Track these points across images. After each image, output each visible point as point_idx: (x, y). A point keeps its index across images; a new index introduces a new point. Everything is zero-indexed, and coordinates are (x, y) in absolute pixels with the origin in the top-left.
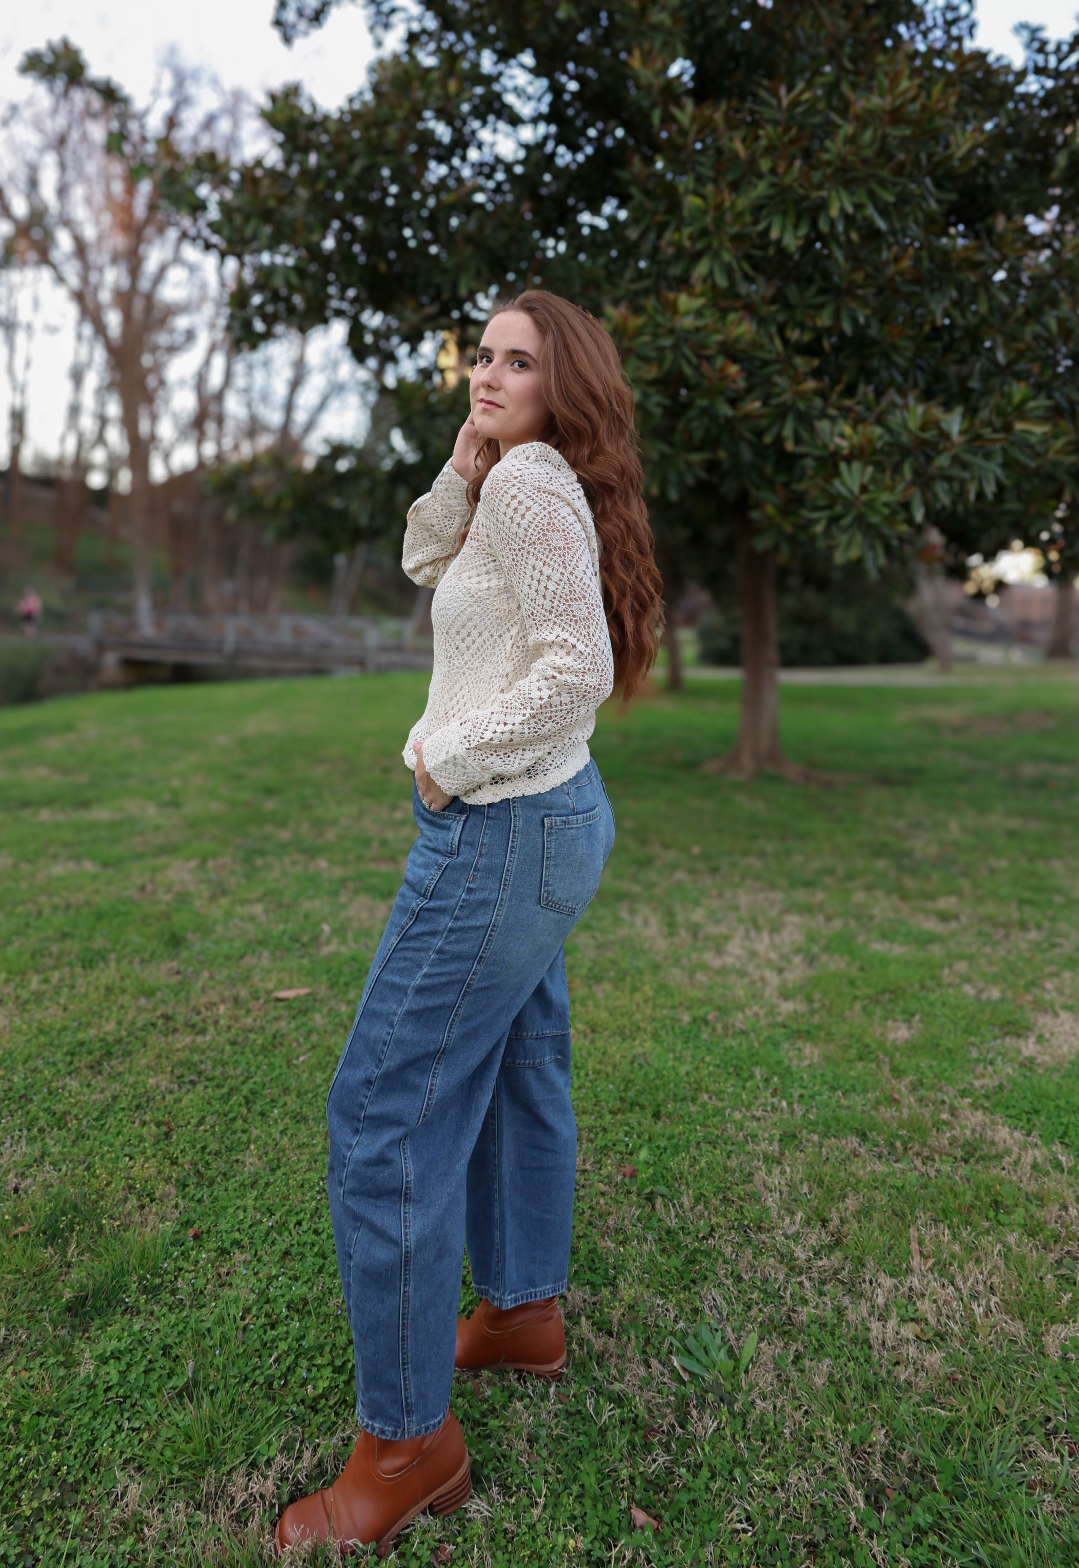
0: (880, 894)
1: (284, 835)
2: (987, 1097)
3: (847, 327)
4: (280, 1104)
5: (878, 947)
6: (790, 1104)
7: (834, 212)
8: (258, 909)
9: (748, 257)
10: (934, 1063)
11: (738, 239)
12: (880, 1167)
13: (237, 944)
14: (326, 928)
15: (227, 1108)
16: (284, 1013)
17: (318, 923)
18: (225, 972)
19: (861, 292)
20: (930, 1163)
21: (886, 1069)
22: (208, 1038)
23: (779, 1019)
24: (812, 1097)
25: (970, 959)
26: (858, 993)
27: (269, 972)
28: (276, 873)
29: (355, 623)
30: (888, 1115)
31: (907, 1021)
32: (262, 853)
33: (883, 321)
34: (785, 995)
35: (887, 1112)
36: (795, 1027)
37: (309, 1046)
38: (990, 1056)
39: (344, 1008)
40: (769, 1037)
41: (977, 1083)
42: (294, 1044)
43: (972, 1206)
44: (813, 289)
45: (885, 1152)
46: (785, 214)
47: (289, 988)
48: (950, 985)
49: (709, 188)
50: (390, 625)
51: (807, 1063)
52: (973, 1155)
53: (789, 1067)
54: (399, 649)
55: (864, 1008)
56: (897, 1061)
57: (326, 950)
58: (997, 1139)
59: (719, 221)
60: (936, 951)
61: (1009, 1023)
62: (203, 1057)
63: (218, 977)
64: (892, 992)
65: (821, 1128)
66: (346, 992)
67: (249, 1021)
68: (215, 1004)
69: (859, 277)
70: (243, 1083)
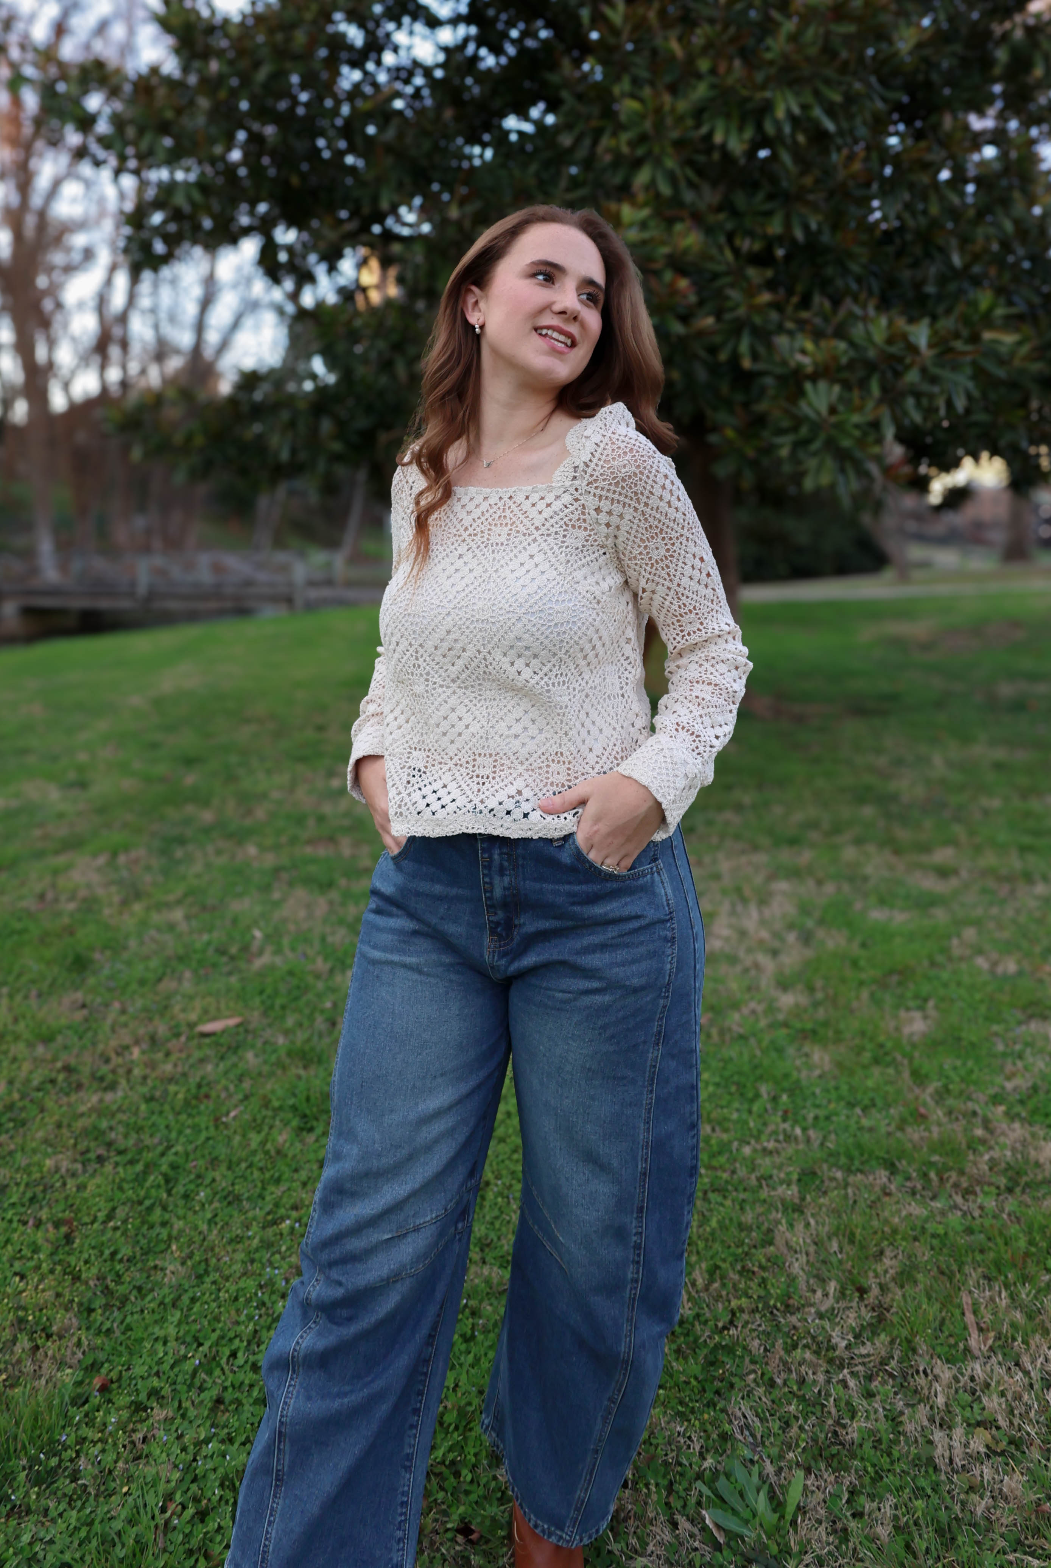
0: (871, 849)
1: (207, 816)
2: (1022, 1102)
3: (799, 234)
4: (207, 1181)
5: (877, 915)
6: (804, 1130)
7: (780, 113)
8: (178, 915)
9: (690, 163)
10: (958, 1063)
11: (679, 144)
12: (916, 1209)
13: (154, 963)
14: (258, 934)
15: (142, 1193)
16: (209, 1052)
17: (249, 928)
18: (139, 1003)
19: (811, 197)
20: (971, 1198)
21: (906, 1075)
22: (120, 1094)
23: (781, 1017)
24: (827, 1118)
25: (977, 923)
26: (863, 976)
27: (191, 998)
28: (198, 867)
29: (281, 557)
30: (916, 1137)
31: (921, 1008)
32: (181, 841)
33: (835, 227)
34: (784, 985)
35: (914, 1133)
36: (798, 1025)
37: (240, 1096)
38: (1018, 1047)
39: (281, 1040)
40: (772, 1042)
41: (1009, 1086)
42: (223, 1095)
43: (1027, 1254)
44: (760, 196)
45: (919, 1187)
46: (728, 116)
47: (214, 1019)
48: (961, 959)
49: (647, 92)
50: (318, 557)
51: (817, 1072)
52: (1017, 1184)
53: (798, 1081)
54: (329, 582)
55: (872, 995)
56: (916, 1062)
57: (258, 963)
58: (1042, 1160)
59: (659, 125)
60: (940, 915)
61: (1032, 1004)
62: (113, 1123)
63: (131, 1010)
64: (900, 973)
65: (843, 1160)
66: (283, 1018)
67: (168, 1068)
68: (127, 1048)
69: (808, 181)
70: (163, 1154)
